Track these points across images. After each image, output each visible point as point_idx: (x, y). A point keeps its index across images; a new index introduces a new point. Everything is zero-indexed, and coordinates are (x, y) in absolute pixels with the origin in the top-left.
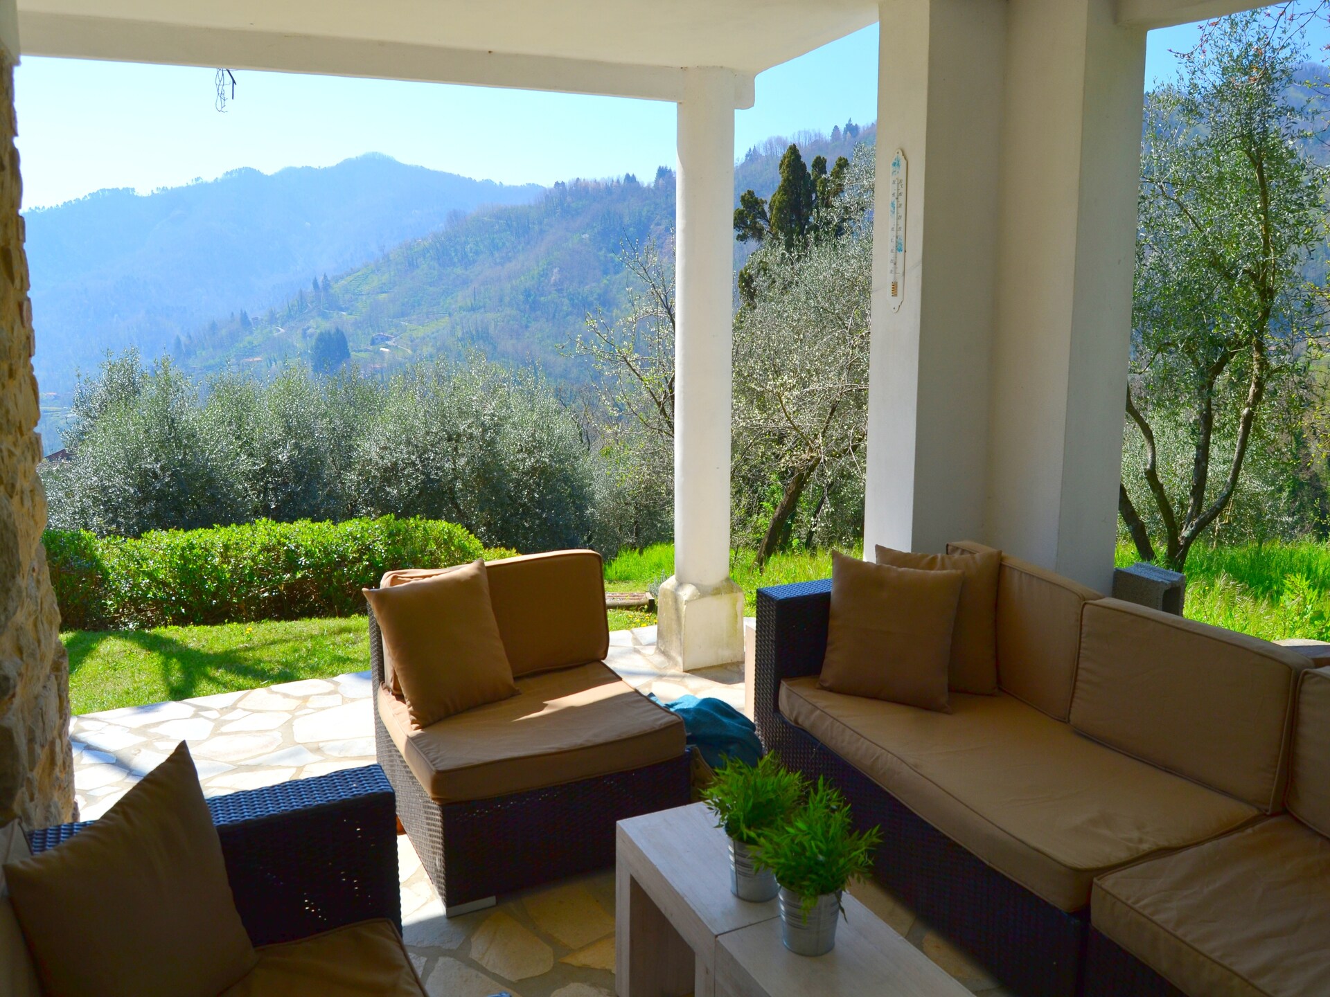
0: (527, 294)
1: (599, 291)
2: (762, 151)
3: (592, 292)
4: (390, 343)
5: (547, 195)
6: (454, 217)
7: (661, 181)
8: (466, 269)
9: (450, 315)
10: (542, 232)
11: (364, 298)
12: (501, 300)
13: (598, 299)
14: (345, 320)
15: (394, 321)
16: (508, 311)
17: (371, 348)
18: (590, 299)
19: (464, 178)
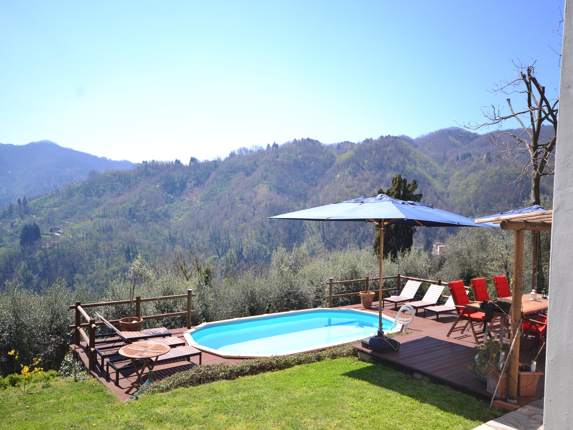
0: (130, 211)
1: (163, 211)
2: (237, 153)
3: (160, 211)
4: (59, 231)
5: (138, 166)
6: (93, 174)
7: (192, 163)
8: (99, 198)
9: (92, 219)
10: (136, 183)
11: (45, 209)
12: (117, 213)
13: (163, 214)
14: (35, 219)
15: (62, 221)
16: (122, 218)
17: (50, 233)
18: (160, 214)
19: (92, 155)
